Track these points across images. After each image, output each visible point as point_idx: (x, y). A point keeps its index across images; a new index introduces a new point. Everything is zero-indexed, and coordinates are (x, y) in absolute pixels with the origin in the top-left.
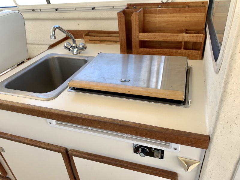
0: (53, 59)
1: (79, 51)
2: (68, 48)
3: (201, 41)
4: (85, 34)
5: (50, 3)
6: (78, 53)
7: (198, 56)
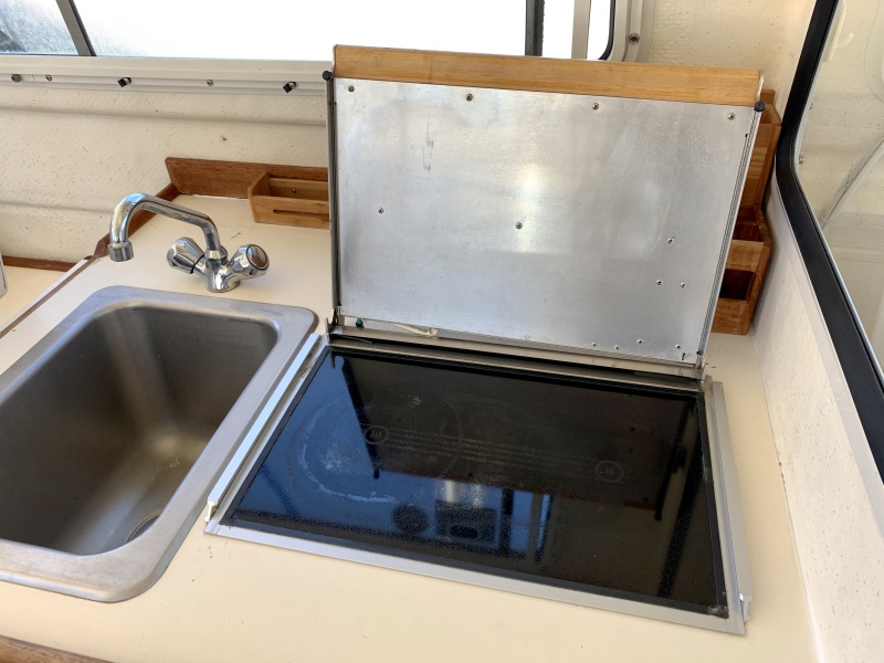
0: (122, 314)
1: (235, 279)
2: (187, 265)
3: (753, 270)
4: (255, 183)
5: (93, 54)
6: (230, 284)
7: (737, 320)
